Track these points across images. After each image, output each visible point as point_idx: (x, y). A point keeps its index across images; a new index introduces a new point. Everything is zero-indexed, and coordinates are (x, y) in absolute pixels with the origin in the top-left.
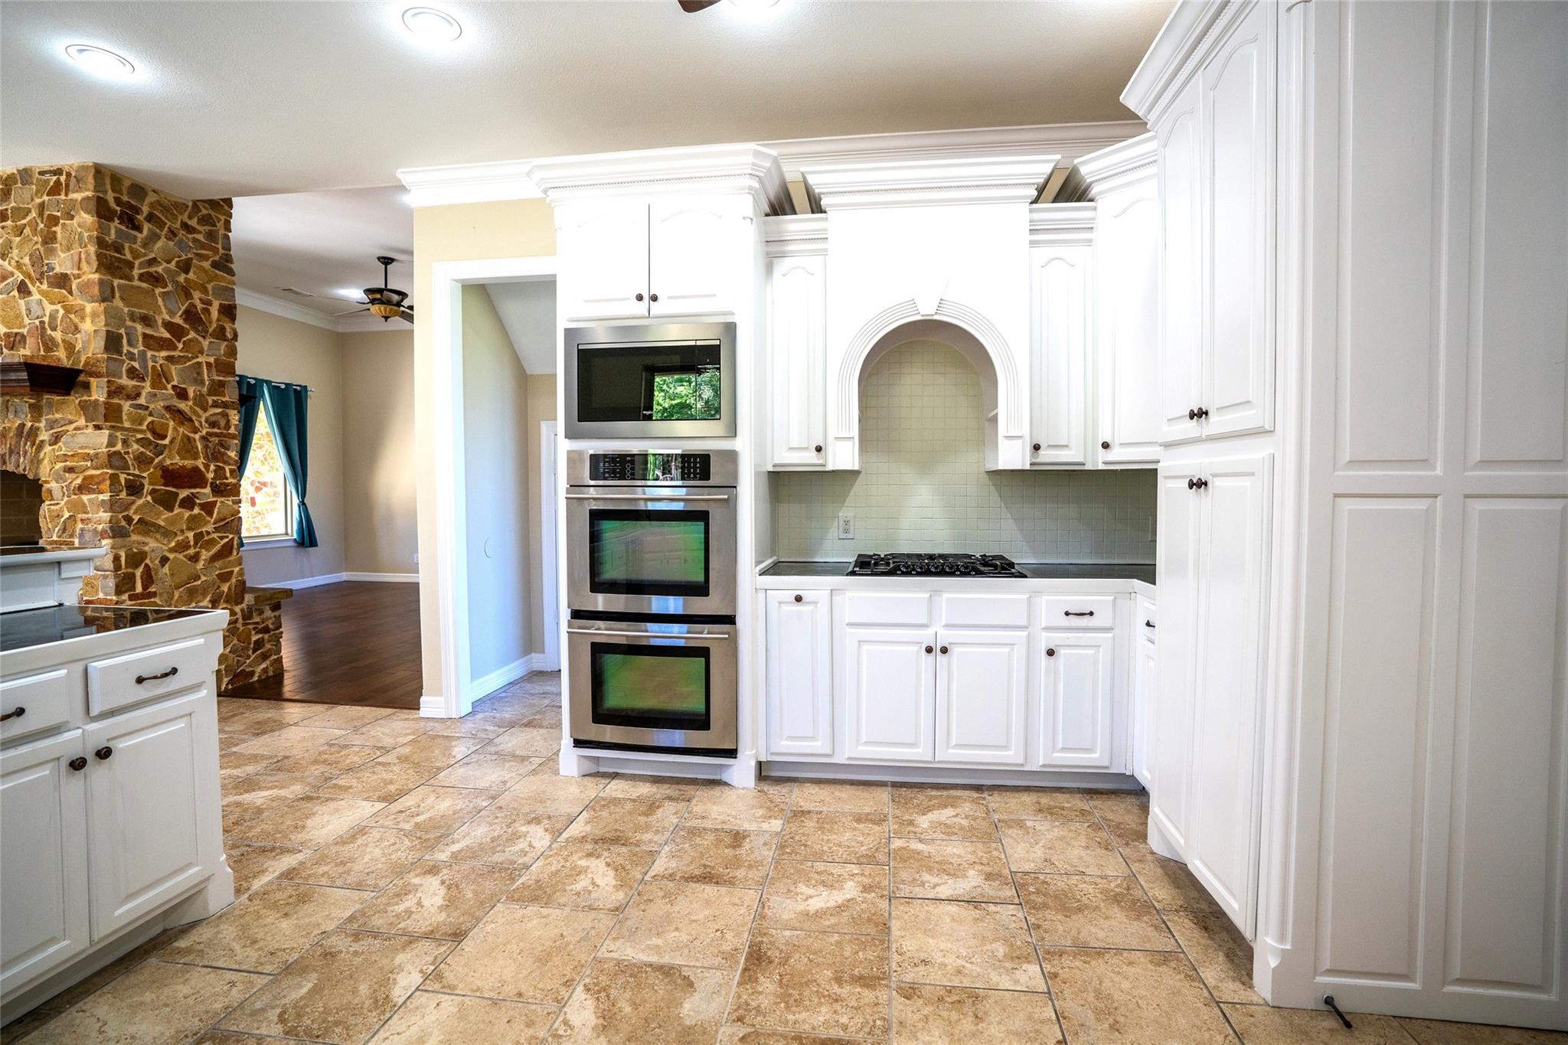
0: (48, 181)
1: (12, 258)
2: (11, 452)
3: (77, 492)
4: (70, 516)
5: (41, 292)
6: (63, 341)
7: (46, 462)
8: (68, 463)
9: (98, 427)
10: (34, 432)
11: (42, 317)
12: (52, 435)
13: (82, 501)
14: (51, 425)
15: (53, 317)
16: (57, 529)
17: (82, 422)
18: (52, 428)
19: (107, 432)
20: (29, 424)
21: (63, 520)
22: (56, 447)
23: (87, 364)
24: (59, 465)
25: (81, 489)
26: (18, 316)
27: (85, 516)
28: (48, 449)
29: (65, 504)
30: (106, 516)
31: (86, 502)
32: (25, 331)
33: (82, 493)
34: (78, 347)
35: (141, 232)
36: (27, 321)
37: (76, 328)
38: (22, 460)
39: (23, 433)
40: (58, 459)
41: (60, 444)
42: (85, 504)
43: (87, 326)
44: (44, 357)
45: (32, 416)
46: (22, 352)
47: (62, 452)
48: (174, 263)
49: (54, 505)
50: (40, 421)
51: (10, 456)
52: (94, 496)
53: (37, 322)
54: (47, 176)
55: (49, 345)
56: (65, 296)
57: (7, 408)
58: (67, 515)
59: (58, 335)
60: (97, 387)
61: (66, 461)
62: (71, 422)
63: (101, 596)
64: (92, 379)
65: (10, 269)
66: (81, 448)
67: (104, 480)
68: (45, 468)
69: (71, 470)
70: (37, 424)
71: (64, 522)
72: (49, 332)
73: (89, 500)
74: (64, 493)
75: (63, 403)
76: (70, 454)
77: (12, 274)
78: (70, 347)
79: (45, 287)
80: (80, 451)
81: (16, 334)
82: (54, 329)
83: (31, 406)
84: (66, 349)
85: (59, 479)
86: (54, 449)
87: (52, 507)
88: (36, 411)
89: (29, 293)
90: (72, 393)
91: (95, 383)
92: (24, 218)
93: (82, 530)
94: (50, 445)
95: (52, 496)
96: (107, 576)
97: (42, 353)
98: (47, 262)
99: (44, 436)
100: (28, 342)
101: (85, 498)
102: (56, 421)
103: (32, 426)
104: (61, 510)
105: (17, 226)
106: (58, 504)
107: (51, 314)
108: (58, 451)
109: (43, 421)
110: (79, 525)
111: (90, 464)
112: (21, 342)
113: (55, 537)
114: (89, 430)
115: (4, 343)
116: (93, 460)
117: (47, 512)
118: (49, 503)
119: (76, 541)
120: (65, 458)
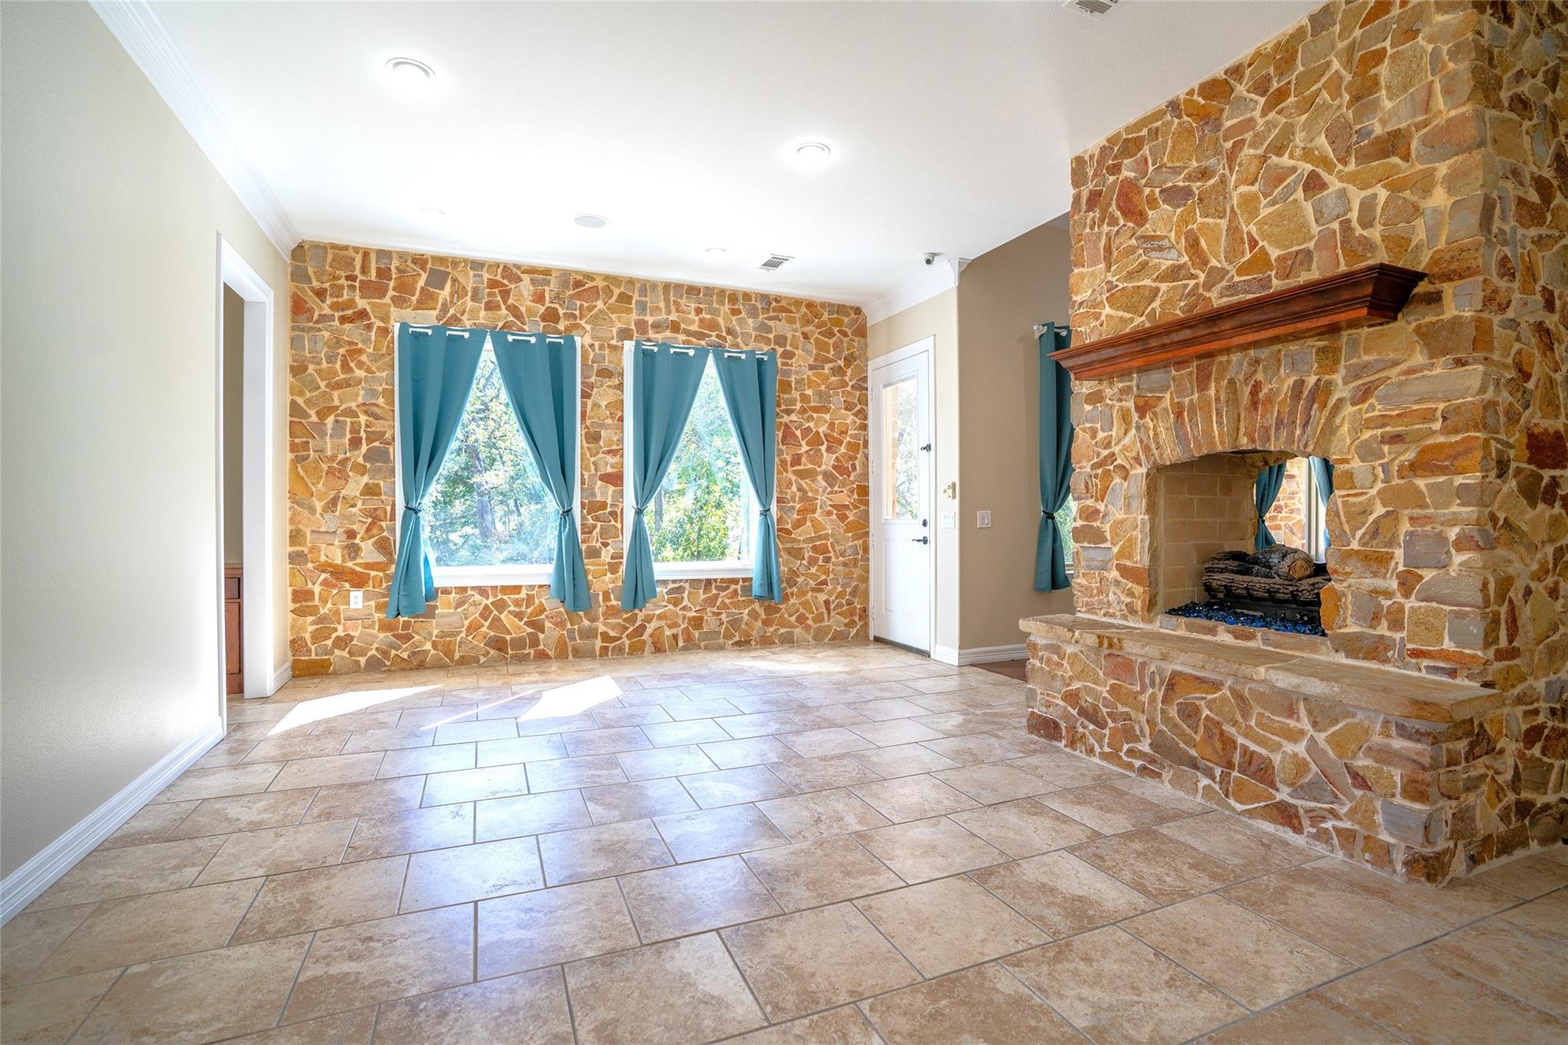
1: (1296, 147)
2: (1279, 423)
3: (1407, 473)
4: (1388, 513)
5: (1345, 178)
6: (1388, 236)
7: (1345, 428)
8: (1388, 429)
9: (1460, 362)
10: (1322, 392)
11: (1345, 213)
12: (1358, 388)
13: (1417, 489)
14: (1354, 373)
15: (1367, 206)
16: (1359, 533)
17: (1419, 358)
18: (1357, 377)
19: (1481, 368)
20: (1312, 380)
21: (1371, 518)
22: (1365, 406)
23: (1434, 262)
24: (1367, 435)
25: (1414, 468)
26: (1303, 226)
27: (1417, 512)
28: (1349, 410)
29: (1379, 493)
30: (1469, 511)
31: (1424, 489)
32: (1311, 245)
33: (1416, 476)
34: (1418, 236)
35: (1511, 27)
36: (1315, 229)
37: (1416, 208)
38: (1298, 432)
39: (1301, 392)
40: (1369, 424)
41: (1372, 400)
42: (1421, 492)
43: (1437, 201)
45: (1320, 366)
46: (1306, 276)
47: (1377, 413)
48: (1540, 75)
49: (1356, 495)
50: (1334, 371)
51: (1277, 429)
52: (1442, 479)
53: (1335, 225)
55: (1359, 250)
56: (1397, 166)
57: (1279, 360)
58: (1379, 510)
59: (1376, 232)
60: (1455, 295)
61: (1384, 425)
62: (1395, 363)
63: (1447, 644)
64: (1445, 285)
65: (1291, 163)
66: (1416, 402)
67: (1469, 451)
68: (1343, 440)
69: (1396, 439)
70: (1327, 377)
71: (1376, 522)
72: (1359, 231)
73: (1430, 487)
74: (1376, 477)
75: (1382, 335)
76: (1393, 413)
77: (1295, 170)
78: (1402, 244)
79: (1352, 167)
80: (1416, 408)
81: (1297, 253)
82: (1368, 225)
83: (1322, 351)
84: (1394, 249)
85: (1367, 452)
86: (1360, 411)
87: (1351, 499)
88: (1329, 358)
89: (1323, 187)
90: (1400, 315)
91: (1451, 291)
92: (1316, 82)
93: (1411, 534)
94: (1353, 404)
95: (1353, 482)
96: (1465, 615)
97: (1344, 265)
98: (1357, 127)
99: (1342, 391)
100: (1315, 259)
101: (1421, 483)
102: (1366, 366)
103: (1319, 380)
104: (1370, 503)
105: (1304, 98)
106: (1366, 493)
107: (1362, 205)
108: (1367, 411)
109: (1342, 371)
110: (1405, 527)
111: (1437, 426)
112: (1301, 263)
113: (1355, 545)
114: (1437, 371)
115: (1273, 273)
116: (1445, 418)
117: (1340, 506)
118: (1345, 492)
119: (1399, 553)
120: (1383, 421)
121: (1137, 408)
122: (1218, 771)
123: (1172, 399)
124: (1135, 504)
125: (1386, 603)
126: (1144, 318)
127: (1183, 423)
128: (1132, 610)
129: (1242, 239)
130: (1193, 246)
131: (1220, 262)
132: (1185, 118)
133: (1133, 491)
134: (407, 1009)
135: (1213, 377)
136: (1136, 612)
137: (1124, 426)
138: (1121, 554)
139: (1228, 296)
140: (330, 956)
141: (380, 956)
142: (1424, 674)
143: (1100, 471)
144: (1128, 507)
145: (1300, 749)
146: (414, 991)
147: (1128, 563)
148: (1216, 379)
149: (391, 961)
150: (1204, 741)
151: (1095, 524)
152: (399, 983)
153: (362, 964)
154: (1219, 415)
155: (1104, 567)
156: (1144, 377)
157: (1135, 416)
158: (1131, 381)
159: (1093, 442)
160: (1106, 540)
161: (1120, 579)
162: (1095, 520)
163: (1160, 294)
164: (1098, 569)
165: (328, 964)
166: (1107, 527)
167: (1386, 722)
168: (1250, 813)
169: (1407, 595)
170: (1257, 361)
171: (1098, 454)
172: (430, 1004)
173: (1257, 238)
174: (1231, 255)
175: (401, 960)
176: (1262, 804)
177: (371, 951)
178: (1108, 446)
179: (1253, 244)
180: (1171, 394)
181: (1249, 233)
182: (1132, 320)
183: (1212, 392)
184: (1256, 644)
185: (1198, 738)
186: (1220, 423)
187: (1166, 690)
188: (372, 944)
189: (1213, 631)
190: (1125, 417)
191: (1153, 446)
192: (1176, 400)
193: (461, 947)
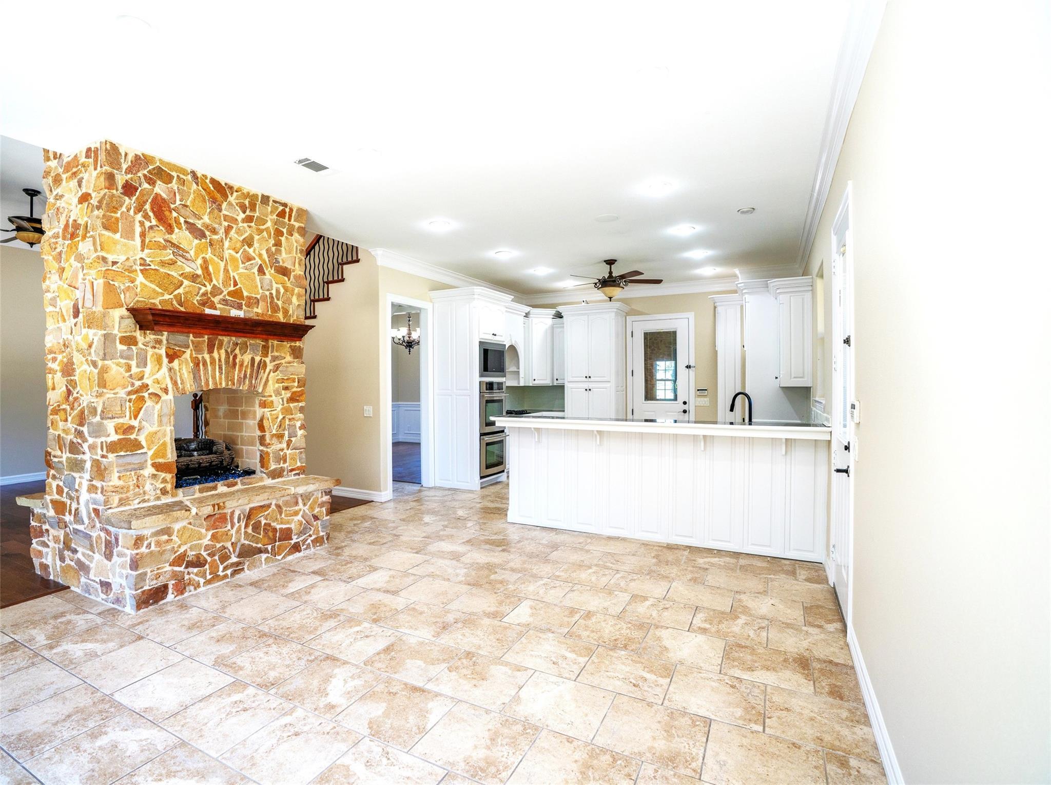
0: (277, 208)
1: (254, 248)
3: (288, 401)
4: (283, 417)
5: (270, 274)
6: (283, 307)
7: (271, 382)
8: (283, 384)
9: (302, 363)
10: (262, 364)
11: (270, 290)
12: (275, 366)
13: (290, 408)
14: (274, 359)
15: (278, 291)
16: (275, 426)
17: (291, 358)
18: (274, 361)
20: (258, 359)
22: (276, 373)
24: (277, 386)
25: (290, 400)
26: (256, 286)
27: (291, 417)
28: (272, 374)
29: (281, 409)
30: (302, 416)
31: (292, 407)
32: (259, 297)
33: (290, 403)
34: (291, 312)
36: (260, 290)
37: (290, 301)
38: (253, 382)
39: (255, 363)
40: (278, 381)
41: (278, 372)
43: (294, 300)
44: (271, 316)
45: (261, 352)
46: (255, 310)
47: (280, 377)
49: (274, 410)
50: (267, 356)
51: (244, 379)
52: (296, 404)
53: (267, 293)
54: (277, 205)
55: (275, 309)
56: (285, 281)
59: (280, 303)
61: (282, 382)
62: (284, 358)
63: (298, 464)
65: (253, 254)
66: (291, 375)
67: (302, 394)
68: (270, 386)
69: (285, 388)
70: (265, 359)
71: (280, 421)
72: (276, 300)
73: (294, 407)
74: (281, 403)
75: (281, 346)
76: (286, 378)
77: (255, 259)
78: (286, 312)
79: (273, 271)
80: (291, 377)
81: (253, 298)
82: (278, 299)
83: (262, 346)
84: (283, 313)
85: (278, 393)
86: (275, 376)
87: (272, 412)
88: (266, 350)
89: (264, 274)
92: (263, 226)
93: (289, 425)
94: (274, 372)
95: (274, 405)
96: (302, 452)
97: (270, 313)
98: (276, 257)
99: (270, 367)
100: (260, 304)
101: (292, 405)
102: (276, 357)
103: (261, 360)
104: (278, 414)
106: (276, 410)
107: (276, 290)
108: (277, 376)
109: (270, 358)
110: (287, 422)
111: (296, 384)
112: (255, 303)
113: (274, 432)
114: (295, 364)
115: (244, 303)
116: (299, 382)
117: (269, 416)
118: (270, 409)
119: (286, 433)
120: (282, 380)
121: (168, 355)
122: (269, 547)
123: (191, 355)
124: (165, 420)
125: (282, 454)
126: (171, 296)
127: (199, 370)
128: (164, 492)
129: (230, 278)
130: (205, 268)
131: (219, 284)
132: (200, 188)
133: (166, 411)
134: (627, 647)
135: (216, 346)
136: (168, 492)
137: (158, 366)
138: (156, 455)
139: (223, 305)
140: (655, 685)
141: (632, 674)
142: (293, 477)
143: (133, 397)
144: (160, 423)
145: (299, 517)
146: (623, 653)
147: (161, 460)
148: (217, 348)
149: (628, 669)
150: (264, 536)
151: (133, 437)
152: (627, 658)
153: (641, 674)
154: (220, 368)
155: (142, 467)
156: (171, 336)
157: (165, 360)
158: (162, 336)
159: (128, 374)
160: (143, 448)
161: (156, 473)
162: (132, 434)
163: (183, 286)
164: (135, 469)
165: (656, 681)
166: (142, 439)
167: (322, 492)
168: (284, 557)
169: (288, 449)
170: (237, 344)
171: (133, 385)
172: (619, 645)
173: (238, 282)
174: (226, 283)
175: (624, 667)
176: (288, 550)
177: (635, 678)
178: (141, 378)
179: (235, 284)
180: (191, 350)
181: (233, 276)
182: (163, 295)
183: (216, 355)
184: (239, 487)
185: (261, 536)
186: (221, 373)
187: (247, 520)
188: (634, 682)
189: (215, 488)
190: (159, 360)
191: (179, 382)
192: (194, 356)
193: (596, 661)
